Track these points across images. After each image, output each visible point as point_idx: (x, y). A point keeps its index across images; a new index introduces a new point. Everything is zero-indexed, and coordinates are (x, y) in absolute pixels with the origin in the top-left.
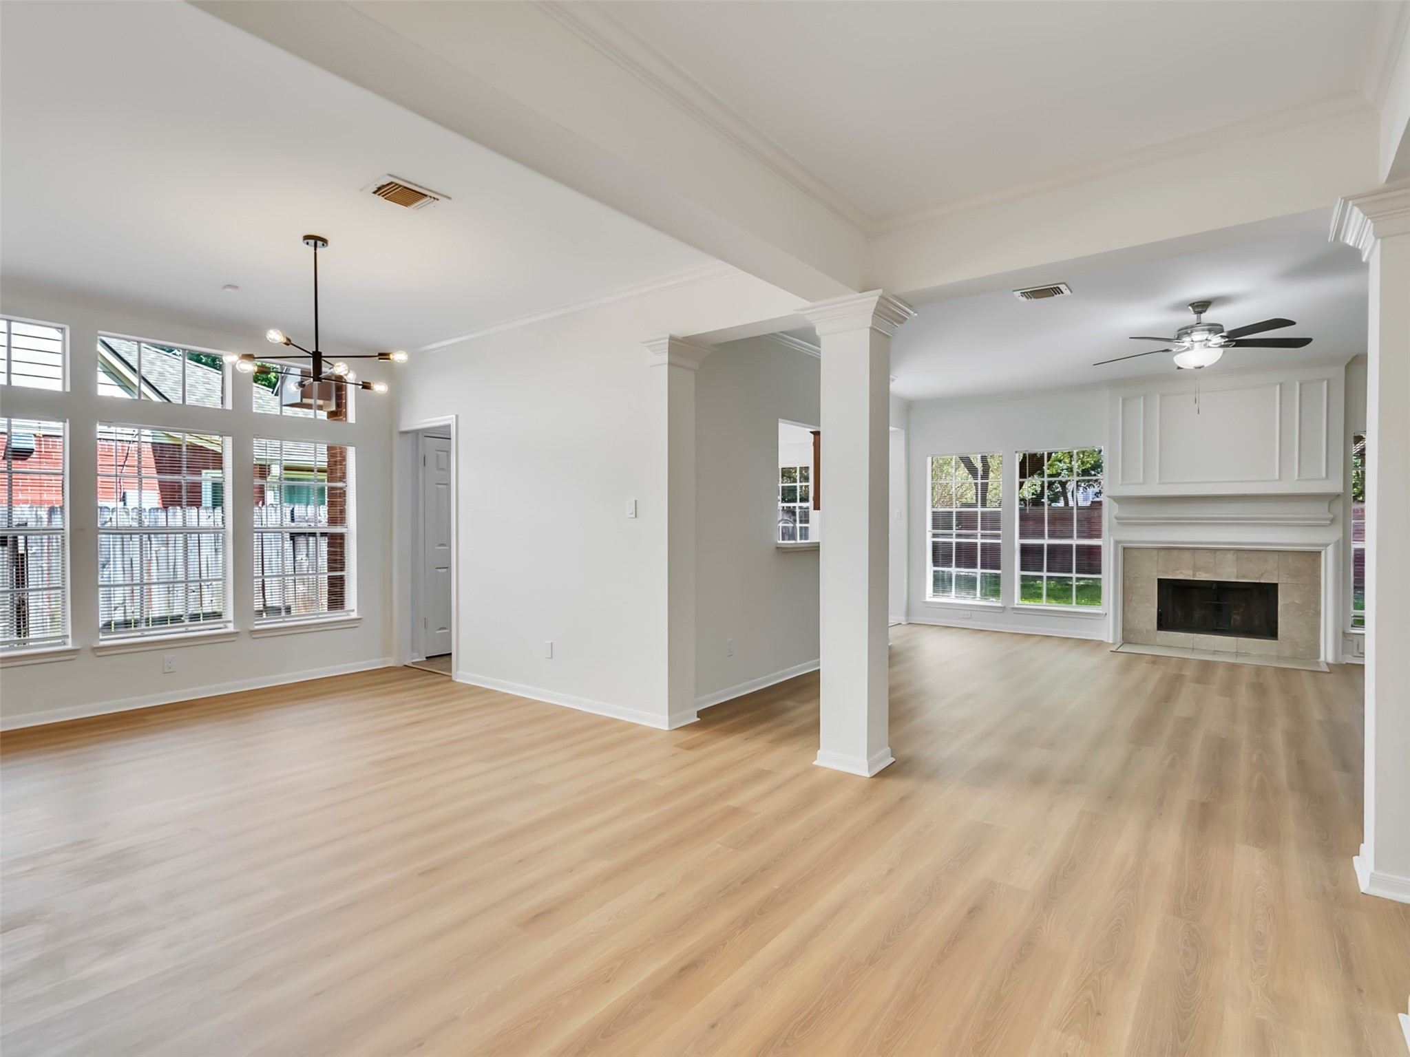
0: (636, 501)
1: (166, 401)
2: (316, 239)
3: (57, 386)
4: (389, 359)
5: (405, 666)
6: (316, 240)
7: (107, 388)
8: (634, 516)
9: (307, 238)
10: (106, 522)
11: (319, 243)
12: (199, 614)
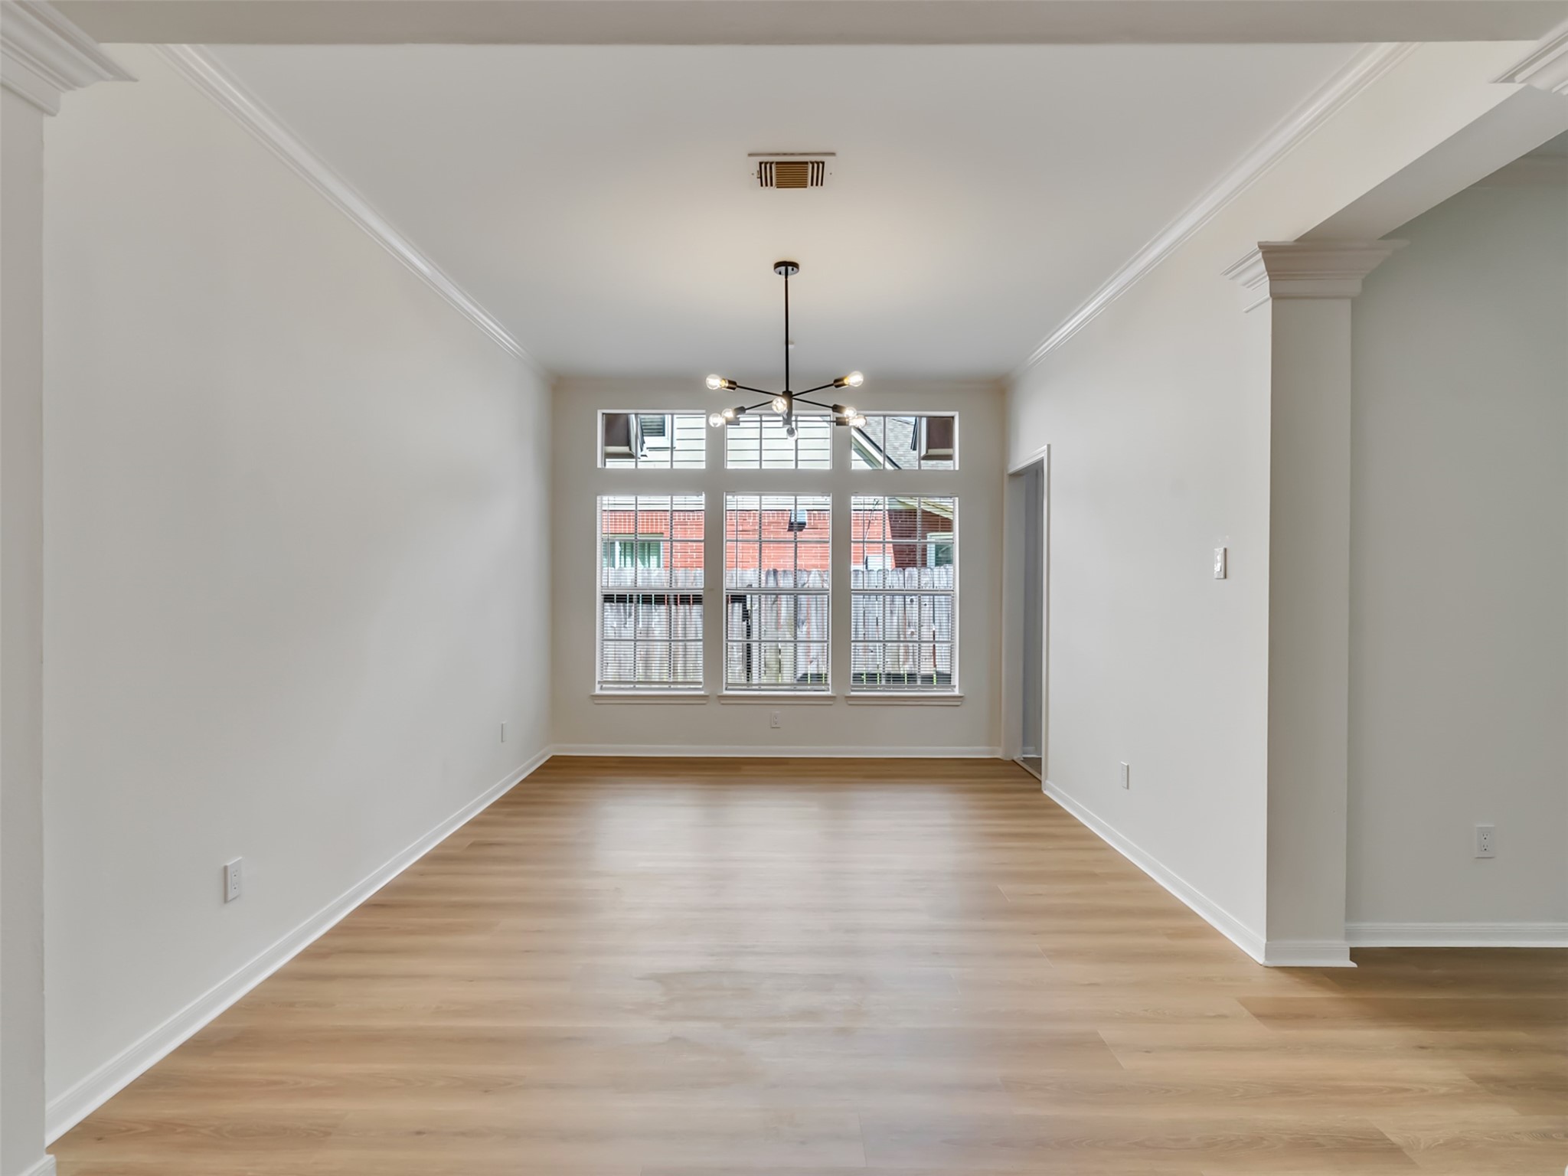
0: (1225, 550)
1: (897, 468)
2: (786, 264)
3: (703, 466)
4: (844, 385)
5: (1013, 761)
6: (787, 267)
7: (858, 464)
8: (1222, 576)
9: (778, 265)
10: (805, 584)
11: (790, 268)
12: (876, 674)
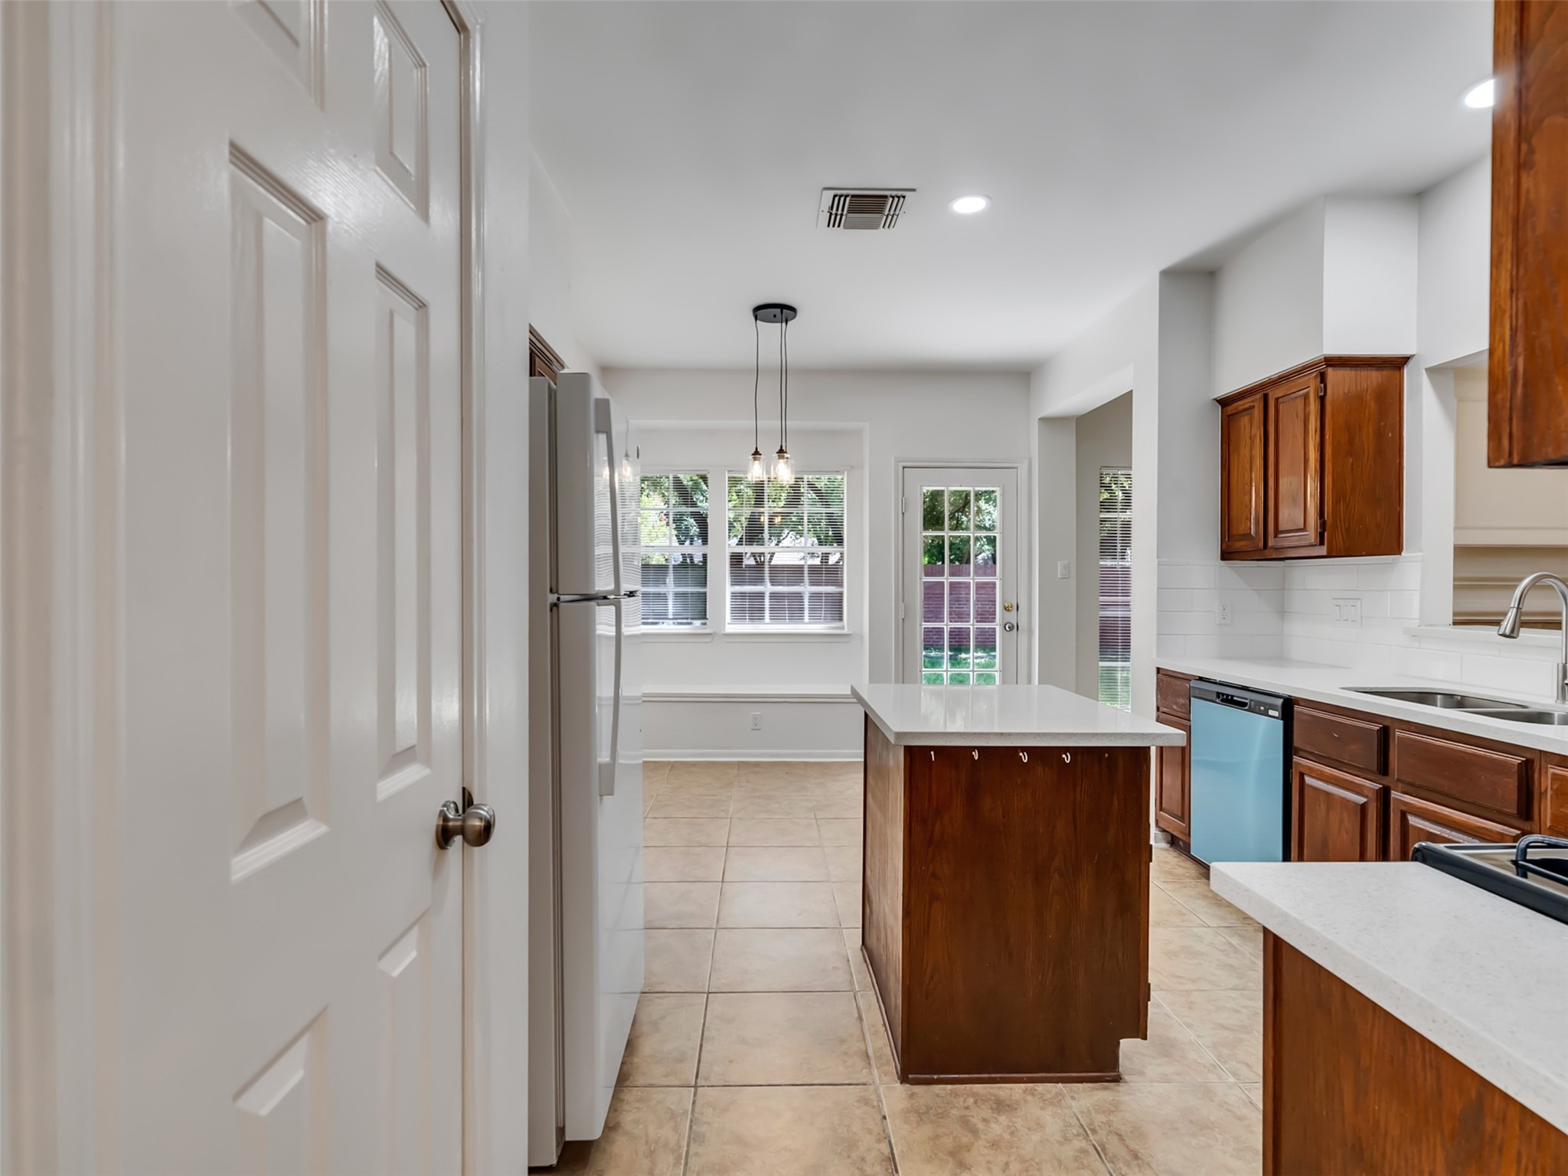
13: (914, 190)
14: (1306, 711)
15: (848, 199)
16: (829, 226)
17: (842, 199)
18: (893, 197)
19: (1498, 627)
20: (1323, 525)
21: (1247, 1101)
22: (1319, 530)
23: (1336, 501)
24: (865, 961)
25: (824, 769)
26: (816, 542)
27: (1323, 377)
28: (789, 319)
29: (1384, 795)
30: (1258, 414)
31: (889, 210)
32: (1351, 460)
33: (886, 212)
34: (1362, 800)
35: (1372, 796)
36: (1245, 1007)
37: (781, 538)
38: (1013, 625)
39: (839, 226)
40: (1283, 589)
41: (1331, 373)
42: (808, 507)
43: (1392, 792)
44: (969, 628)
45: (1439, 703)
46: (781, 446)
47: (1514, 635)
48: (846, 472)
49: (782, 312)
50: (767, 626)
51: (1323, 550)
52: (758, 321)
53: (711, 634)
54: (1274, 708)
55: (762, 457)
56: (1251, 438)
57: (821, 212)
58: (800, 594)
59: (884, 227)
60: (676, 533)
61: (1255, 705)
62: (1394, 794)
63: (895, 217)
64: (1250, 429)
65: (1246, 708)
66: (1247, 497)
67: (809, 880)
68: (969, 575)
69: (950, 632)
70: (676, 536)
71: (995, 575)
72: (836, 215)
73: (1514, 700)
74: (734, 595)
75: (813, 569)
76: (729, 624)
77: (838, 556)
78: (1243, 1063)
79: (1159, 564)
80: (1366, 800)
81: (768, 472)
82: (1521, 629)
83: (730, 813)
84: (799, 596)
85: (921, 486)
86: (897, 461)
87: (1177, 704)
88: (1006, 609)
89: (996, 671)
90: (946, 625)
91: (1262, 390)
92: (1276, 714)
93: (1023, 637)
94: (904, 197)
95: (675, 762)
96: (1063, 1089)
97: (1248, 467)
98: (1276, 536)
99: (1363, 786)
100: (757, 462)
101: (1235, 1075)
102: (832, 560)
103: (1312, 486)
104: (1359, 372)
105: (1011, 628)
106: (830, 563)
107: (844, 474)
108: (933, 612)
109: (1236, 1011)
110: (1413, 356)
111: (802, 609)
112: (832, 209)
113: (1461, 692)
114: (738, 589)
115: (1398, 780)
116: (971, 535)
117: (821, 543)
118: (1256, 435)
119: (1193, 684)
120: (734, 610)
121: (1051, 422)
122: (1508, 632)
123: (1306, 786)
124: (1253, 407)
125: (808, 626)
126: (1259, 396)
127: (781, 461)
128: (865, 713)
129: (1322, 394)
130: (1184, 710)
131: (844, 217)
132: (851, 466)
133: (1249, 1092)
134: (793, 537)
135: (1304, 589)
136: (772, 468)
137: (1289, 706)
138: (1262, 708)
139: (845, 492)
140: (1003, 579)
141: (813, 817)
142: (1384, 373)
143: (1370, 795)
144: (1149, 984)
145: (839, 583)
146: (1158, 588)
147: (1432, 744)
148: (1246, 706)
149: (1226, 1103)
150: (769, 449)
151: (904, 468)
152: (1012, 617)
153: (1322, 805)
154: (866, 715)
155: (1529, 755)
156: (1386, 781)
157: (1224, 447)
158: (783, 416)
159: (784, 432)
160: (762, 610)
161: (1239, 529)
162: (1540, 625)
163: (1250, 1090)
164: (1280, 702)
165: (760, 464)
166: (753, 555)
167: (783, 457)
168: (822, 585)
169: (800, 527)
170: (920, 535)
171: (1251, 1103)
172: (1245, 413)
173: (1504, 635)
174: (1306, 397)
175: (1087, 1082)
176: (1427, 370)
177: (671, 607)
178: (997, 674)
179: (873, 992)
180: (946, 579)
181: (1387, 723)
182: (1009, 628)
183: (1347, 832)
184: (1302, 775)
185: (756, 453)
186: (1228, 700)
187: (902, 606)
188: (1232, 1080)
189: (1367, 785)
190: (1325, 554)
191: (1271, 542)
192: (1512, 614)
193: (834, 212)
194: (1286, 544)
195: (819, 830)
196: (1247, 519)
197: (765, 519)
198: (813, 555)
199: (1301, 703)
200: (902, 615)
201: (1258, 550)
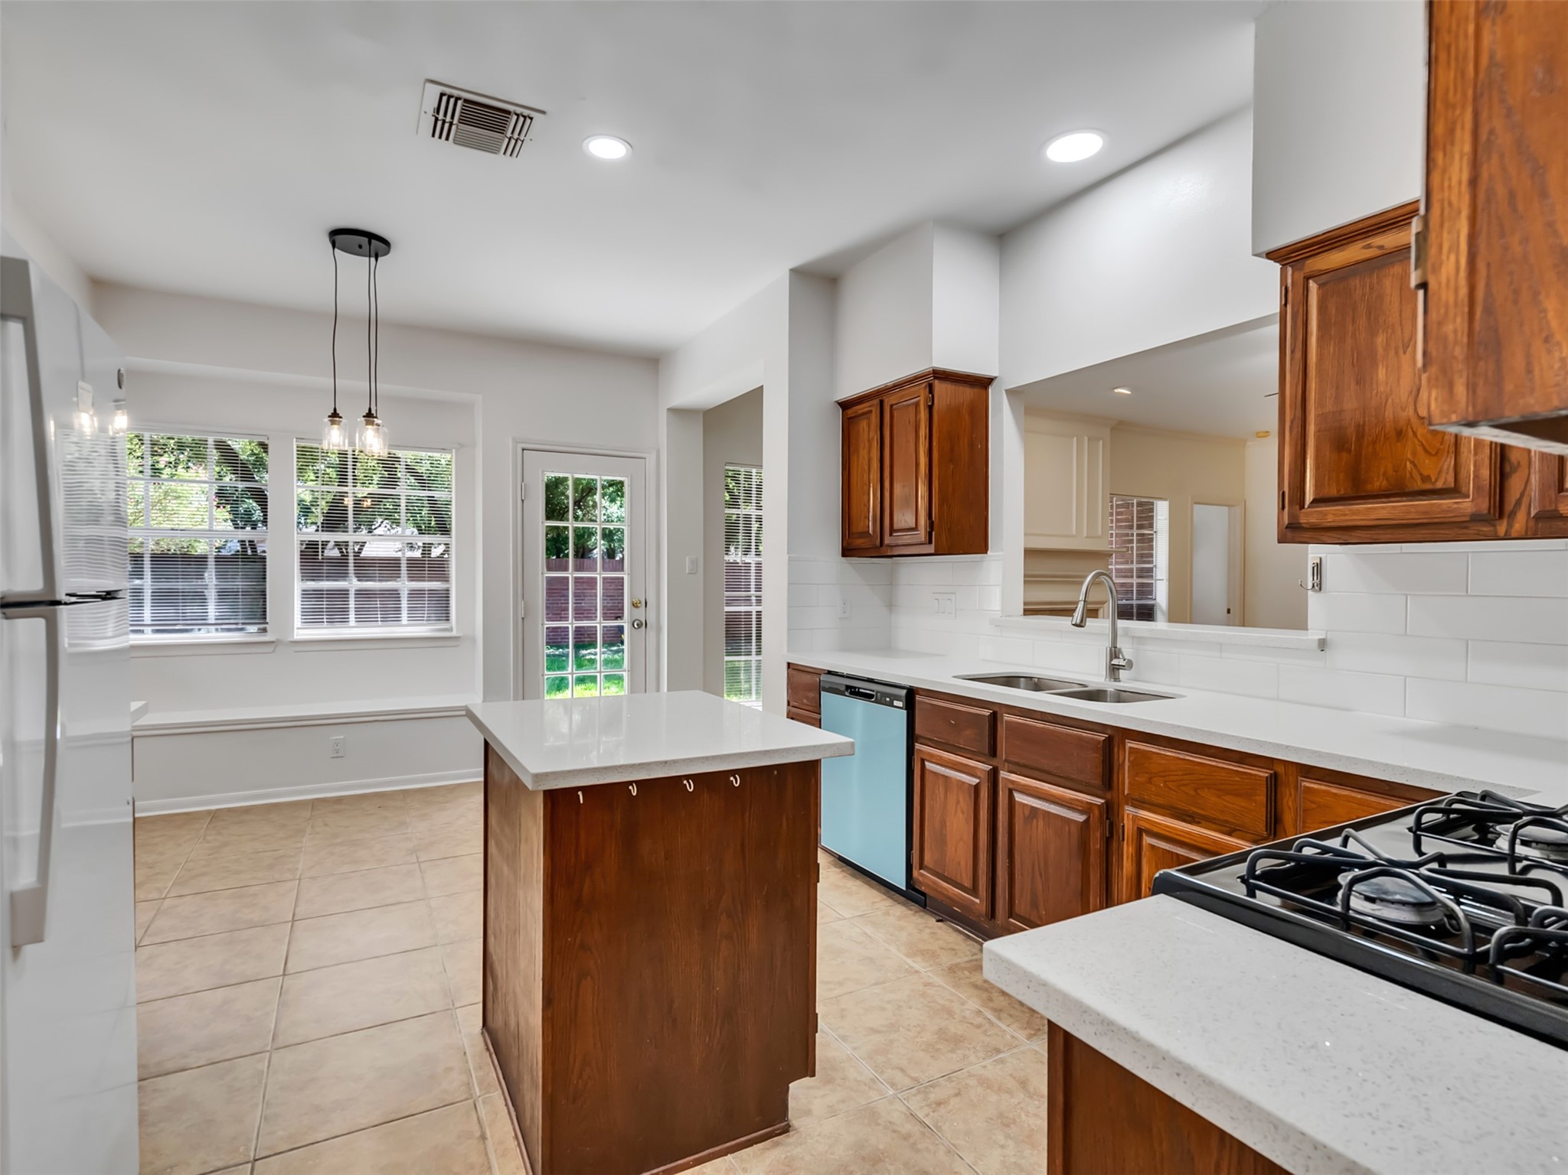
13: (543, 112)
14: (927, 700)
15: (460, 103)
16: (433, 135)
17: (452, 101)
18: (518, 115)
19: (1071, 618)
20: (931, 525)
21: (908, 1113)
22: (928, 530)
23: (941, 505)
24: (488, 1049)
25: (428, 796)
26: (415, 531)
27: (931, 387)
28: (379, 254)
29: (994, 774)
30: (875, 418)
31: (513, 133)
32: (952, 466)
33: (509, 134)
34: (975, 781)
35: (985, 777)
36: (889, 1002)
37: (373, 527)
38: (641, 622)
39: (447, 139)
40: (891, 584)
41: (938, 385)
42: (406, 489)
43: (1001, 772)
44: (596, 627)
45: (1022, 685)
46: (370, 410)
47: (1083, 624)
48: (454, 451)
49: (370, 243)
50: (353, 629)
51: (931, 549)
52: (336, 250)
53: (273, 642)
54: (898, 698)
55: (343, 420)
56: (869, 441)
57: (423, 113)
58: (397, 591)
59: (505, 153)
60: (231, 517)
61: (881, 697)
62: (1003, 774)
63: (519, 143)
64: (867, 430)
65: (873, 700)
66: (866, 497)
67: (410, 949)
68: (596, 571)
69: (575, 631)
70: (232, 521)
71: (622, 570)
72: (444, 122)
73: (1076, 680)
74: (306, 594)
75: (412, 563)
76: (298, 628)
77: (442, 548)
78: (898, 1068)
79: (790, 560)
80: (978, 781)
81: (352, 443)
82: (1088, 619)
83: (299, 872)
84: (395, 594)
85: (543, 472)
86: (516, 441)
87: (807, 698)
88: (635, 605)
89: (625, 671)
90: (571, 624)
91: (878, 396)
92: (900, 704)
93: (651, 634)
94: (531, 119)
95: (217, 810)
96: (733, 1161)
97: (866, 467)
98: (891, 535)
99: (976, 768)
100: (335, 426)
101: (893, 1085)
102: (436, 552)
103: (922, 490)
104: (957, 387)
105: (639, 626)
106: (432, 556)
107: (452, 453)
108: (556, 609)
109: (883, 1009)
110: (996, 377)
111: (398, 609)
112: (438, 113)
113: (1038, 674)
114: (312, 585)
115: (1006, 761)
116: (598, 527)
117: (421, 532)
118: (873, 439)
119: (823, 677)
120: (304, 612)
121: (679, 413)
122: (1078, 622)
123: (927, 772)
124: (871, 411)
125: (407, 627)
126: (876, 402)
127: (370, 427)
128: (485, 740)
129: (930, 404)
130: (813, 704)
131: (454, 127)
132: (460, 444)
133: (908, 1102)
134: (388, 526)
135: (909, 585)
136: (357, 435)
137: (911, 695)
138: (888, 699)
139: (453, 473)
140: (631, 574)
141: (416, 860)
142: (976, 390)
143: (982, 776)
144: (817, 1014)
145: (445, 578)
146: (789, 584)
147: (1034, 726)
148: (873, 698)
149: (890, 1123)
150: (353, 413)
151: (523, 450)
152: (640, 614)
153: (941, 788)
154: (486, 744)
155: (1109, 732)
156: (995, 762)
157: (845, 449)
158: (373, 375)
159: (373, 396)
160: (346, 611)
161: (858, 527)
162: (1047, 612)
163: (907, 1099)
164: (904, 692)
165: (338, 429)
166: (337, 544)
167: (372, 423)
168: (424, 581)
169: (396, 515)
170: (540, 525)
171: (912, 1114)
172: (864, 416)
173: (1075, 625)
174: (917, 405)
175: (756, 1143)
176: (1006, 391)
177: (212, 610)
178: (625, 675)
179: (500, 1091)
180: (571, 574)
181: (996, 709)
182: (638, 625)
183: (963, 812)
184: (923, 761)
185: (335, 415)
186: (855, 692)
187: (521, 604)
188: (891, 1092)
189: (980, 767)
190: (933, 551)
191: (887, 540)
192: (1081, 605)
193: (441, 116)
194: (900, 542)
195: (423, 877)
196: (865, 517)
197: (349, 502)
198: (411, 547)
199: (921, 693)
200: (521, 614)
201: (875, 548)
